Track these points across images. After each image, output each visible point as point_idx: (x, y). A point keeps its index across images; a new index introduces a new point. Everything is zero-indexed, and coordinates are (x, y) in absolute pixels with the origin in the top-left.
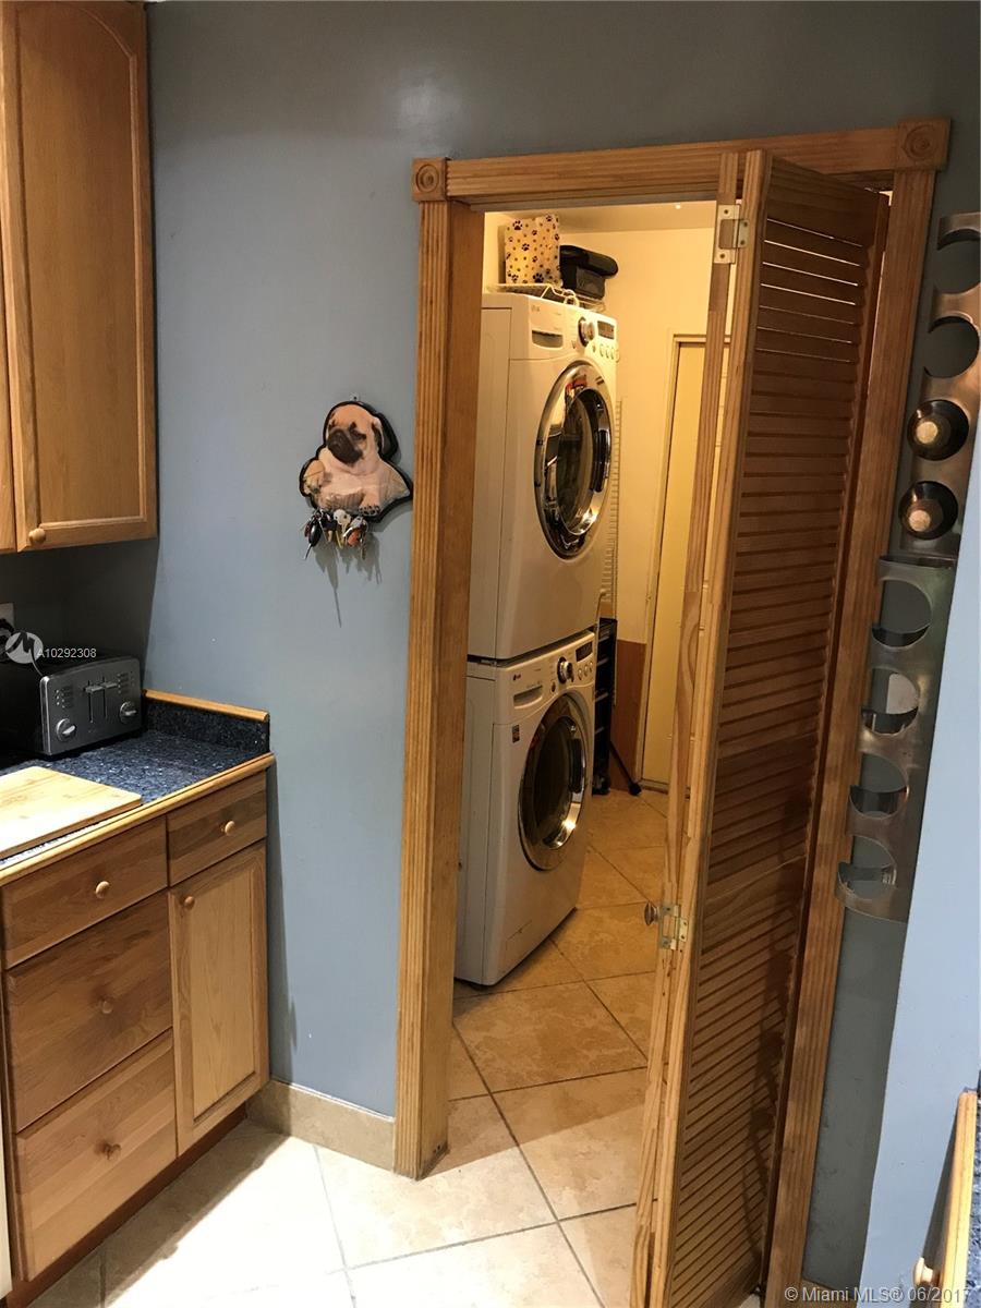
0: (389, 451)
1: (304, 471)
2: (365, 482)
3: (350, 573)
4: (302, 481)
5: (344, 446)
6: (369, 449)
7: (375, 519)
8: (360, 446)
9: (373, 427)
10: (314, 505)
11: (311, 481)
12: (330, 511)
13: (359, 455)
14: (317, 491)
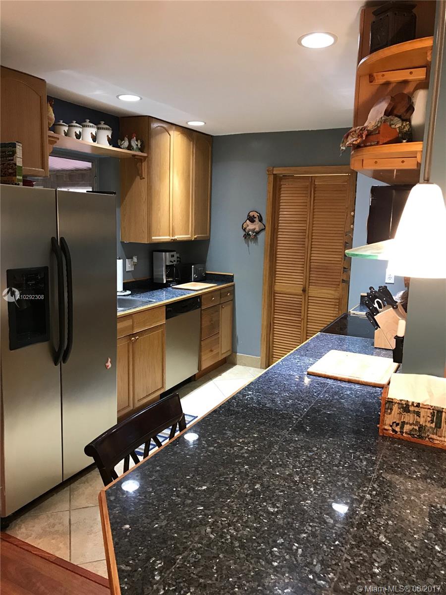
0: (261, 220)
1: (243, 224)
2: (256, 226)
3: (252, 244)
4: (243, 226)
5: (252, 219)
6: (257, 220)
7: (258, 233)
8: (255, 219)
9: (258, 216)
10: (245, 231)
11: (244, 226)
12: (249, 232)
13: (255, 221)
14: (246, 228)
